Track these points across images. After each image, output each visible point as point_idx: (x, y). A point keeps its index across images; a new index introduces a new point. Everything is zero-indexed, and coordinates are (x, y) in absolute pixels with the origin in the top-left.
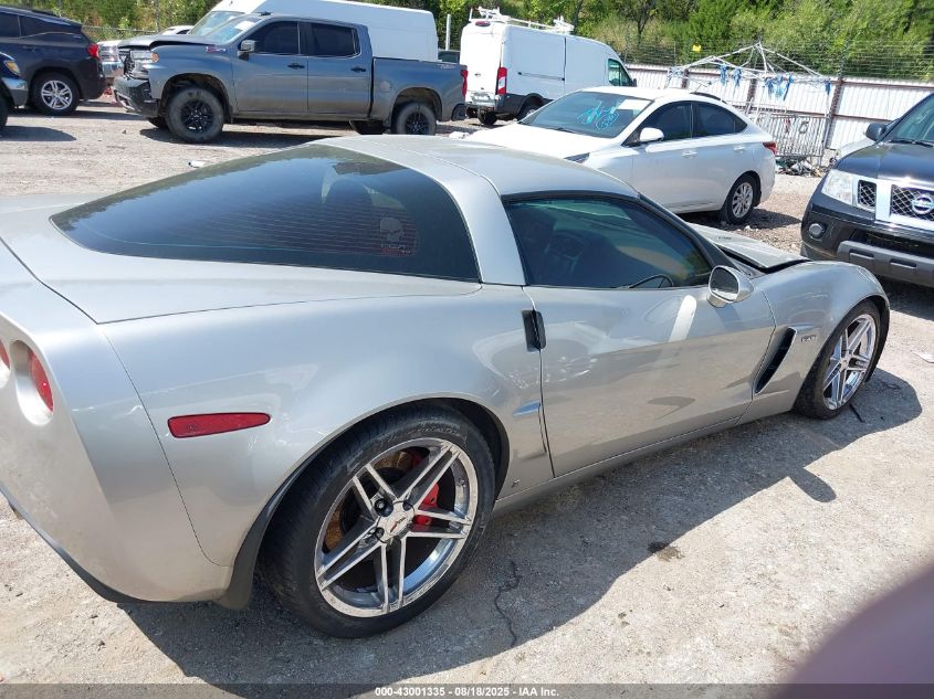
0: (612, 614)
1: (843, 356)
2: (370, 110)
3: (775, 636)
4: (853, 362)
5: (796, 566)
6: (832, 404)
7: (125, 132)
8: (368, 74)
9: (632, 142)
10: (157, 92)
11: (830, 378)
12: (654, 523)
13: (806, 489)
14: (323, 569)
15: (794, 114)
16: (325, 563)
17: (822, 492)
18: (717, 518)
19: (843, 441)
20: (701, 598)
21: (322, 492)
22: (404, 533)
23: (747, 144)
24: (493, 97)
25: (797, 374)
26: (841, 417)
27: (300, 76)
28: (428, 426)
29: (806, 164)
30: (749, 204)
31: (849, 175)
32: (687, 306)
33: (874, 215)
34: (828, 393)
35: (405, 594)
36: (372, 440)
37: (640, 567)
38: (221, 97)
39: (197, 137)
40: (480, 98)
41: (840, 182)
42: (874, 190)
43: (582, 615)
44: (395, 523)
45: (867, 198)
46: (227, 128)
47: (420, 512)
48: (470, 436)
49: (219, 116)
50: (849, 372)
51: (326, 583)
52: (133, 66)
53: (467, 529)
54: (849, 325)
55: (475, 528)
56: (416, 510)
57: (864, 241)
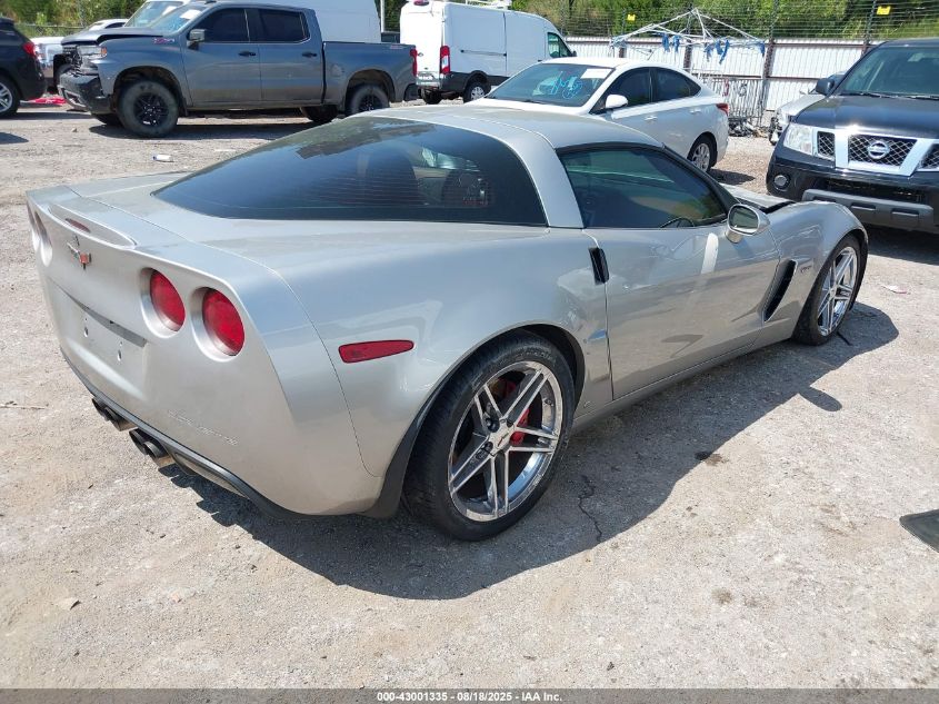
0: (682, 508)
1: (832, 286)
2: (324, 95)
3: (818, 514)
4: (839, 292)
5: (822, 461)
6: (824, 331)
7: (75, 131)
8: (319, 59)
9: (600, 109)
10: (108, 87)
11: (822, 308)
12: (695, 437)
13: (815, 402)
14: (453, 477)
15: (734, 78)
16: (454, 472)
17: (829, 404)
18: (747, 430)
19: (837, 362)
20: (751, 490)
21: (455, 407)
22: (507, 447)
23: (702, 106)
24: (437, 76)
25: (797, 303)
26: (832, 342)
27: (253, 65)
28: (529, 350)
29: (748, 125)
30: (707, 164)
31: (809, 127)
32: (711, 241)
33: (834, 163)
34: (820, 321)
35: (509, 501)
36: (489, 363)
37: (693, 471)
38: (173, 88)
39: (153, 131)
40: (425, 78)
41: (800, 135)
42: (832, 140)
43: (656, 512)
44: (500, 438)
45: (826, 148)
46: (182, 121)
47: (518, 429)
48: (558, 359)
49: (174, 109)
50: (836, 301)
51: (455, 490)
52: (81, 63)
53: (554, 443)
54: (836, 258)
55: (561, 443)
56: (515, 428)
57: (825, 189)
